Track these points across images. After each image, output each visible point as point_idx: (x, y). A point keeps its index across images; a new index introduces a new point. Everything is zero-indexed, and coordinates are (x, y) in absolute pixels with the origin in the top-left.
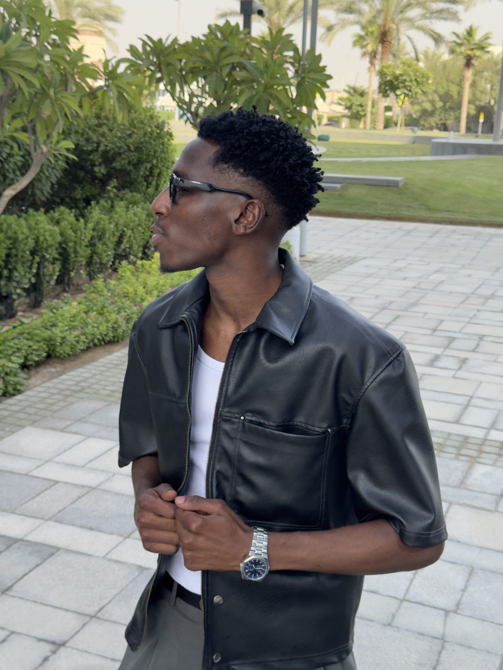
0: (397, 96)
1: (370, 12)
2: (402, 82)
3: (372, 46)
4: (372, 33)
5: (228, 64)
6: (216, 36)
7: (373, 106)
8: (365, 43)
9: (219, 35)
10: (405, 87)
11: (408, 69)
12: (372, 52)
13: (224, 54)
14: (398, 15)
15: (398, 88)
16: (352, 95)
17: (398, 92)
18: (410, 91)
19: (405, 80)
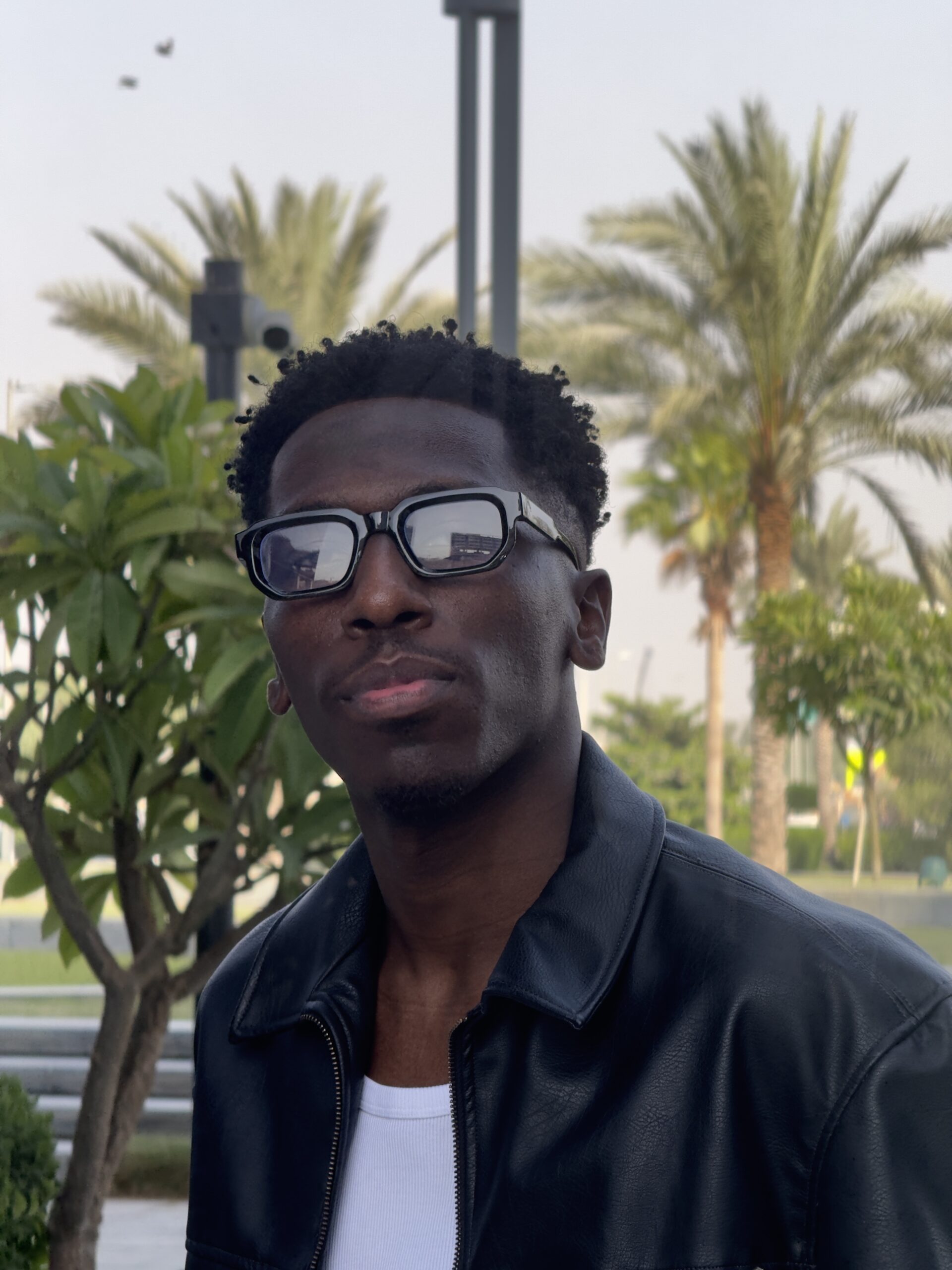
0: (842, 729)
1: (691, 383)
2: (855, 672)
3: (713, 526)
4: (707, 473)
5: (152, 541)
6: (97, 432)
7: (731, 787)
8: (679, 517)
9: (108, 427)
10: (873, 689)
11: (882, 617)
12: (713, 548)
13: (134, 501)
14: (815, 397)
15: (843, 694)
16: (632, 742)
17: (846, 713)
18: (898, 702)
19: (870, 661)
